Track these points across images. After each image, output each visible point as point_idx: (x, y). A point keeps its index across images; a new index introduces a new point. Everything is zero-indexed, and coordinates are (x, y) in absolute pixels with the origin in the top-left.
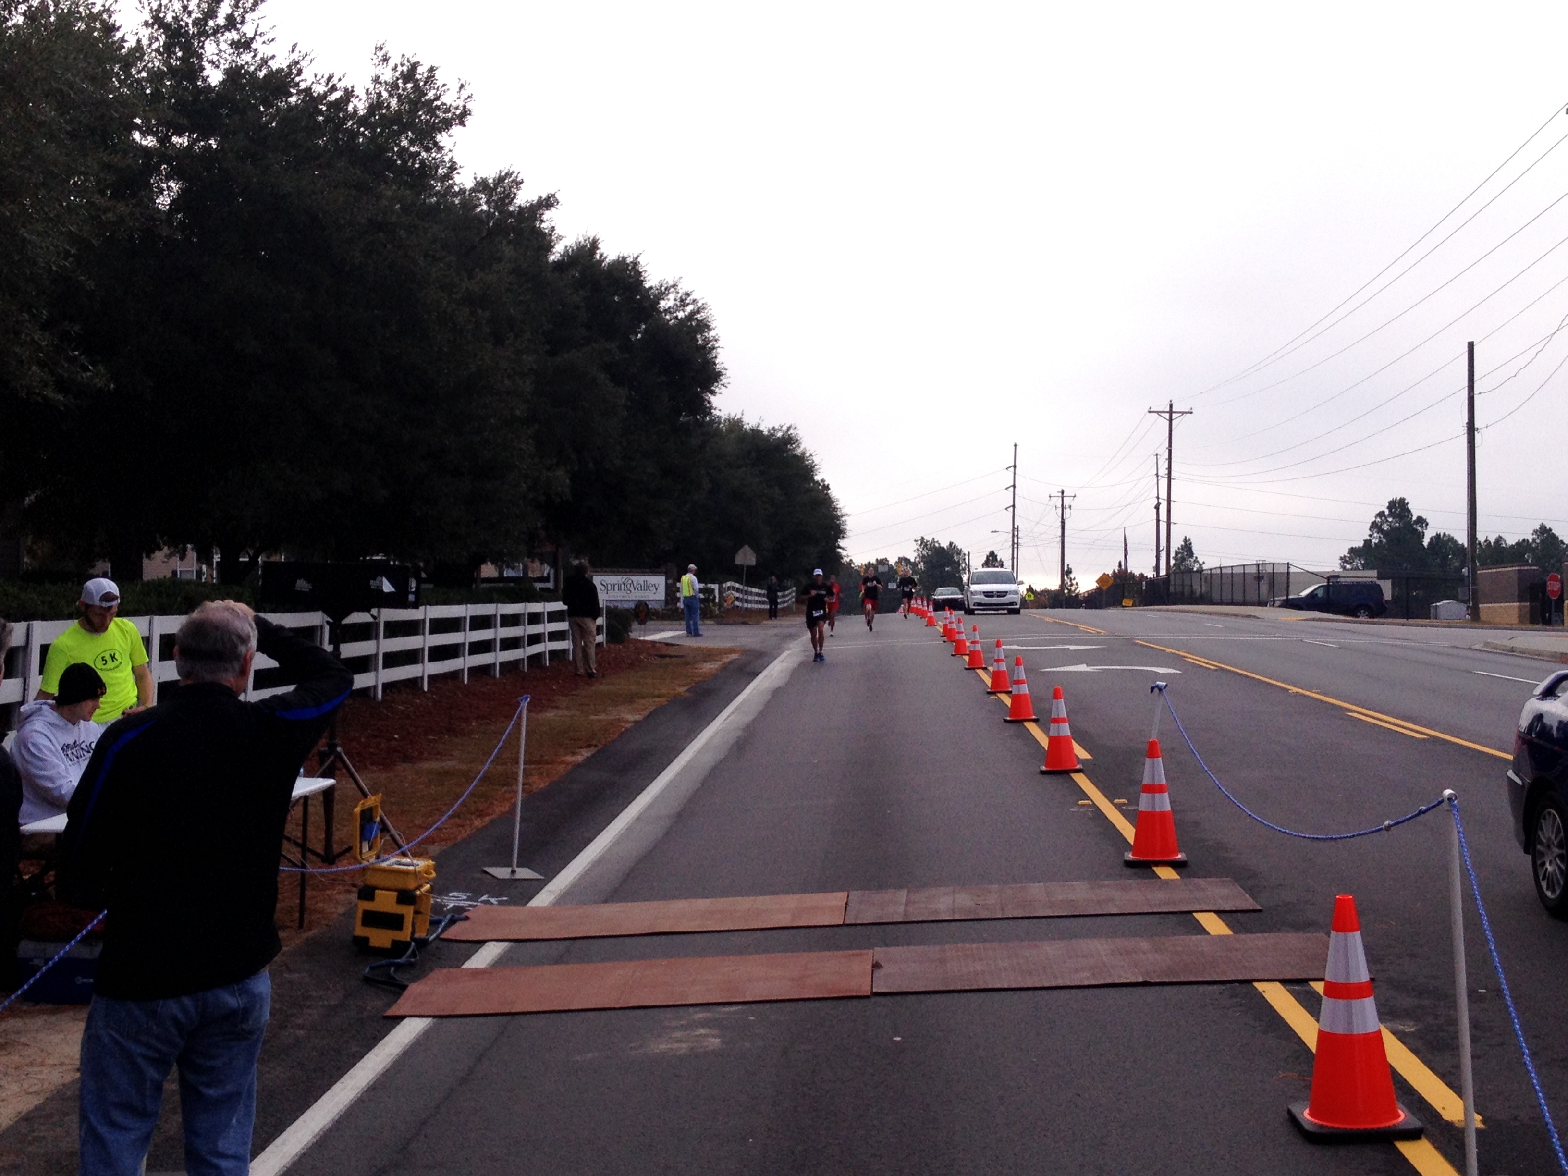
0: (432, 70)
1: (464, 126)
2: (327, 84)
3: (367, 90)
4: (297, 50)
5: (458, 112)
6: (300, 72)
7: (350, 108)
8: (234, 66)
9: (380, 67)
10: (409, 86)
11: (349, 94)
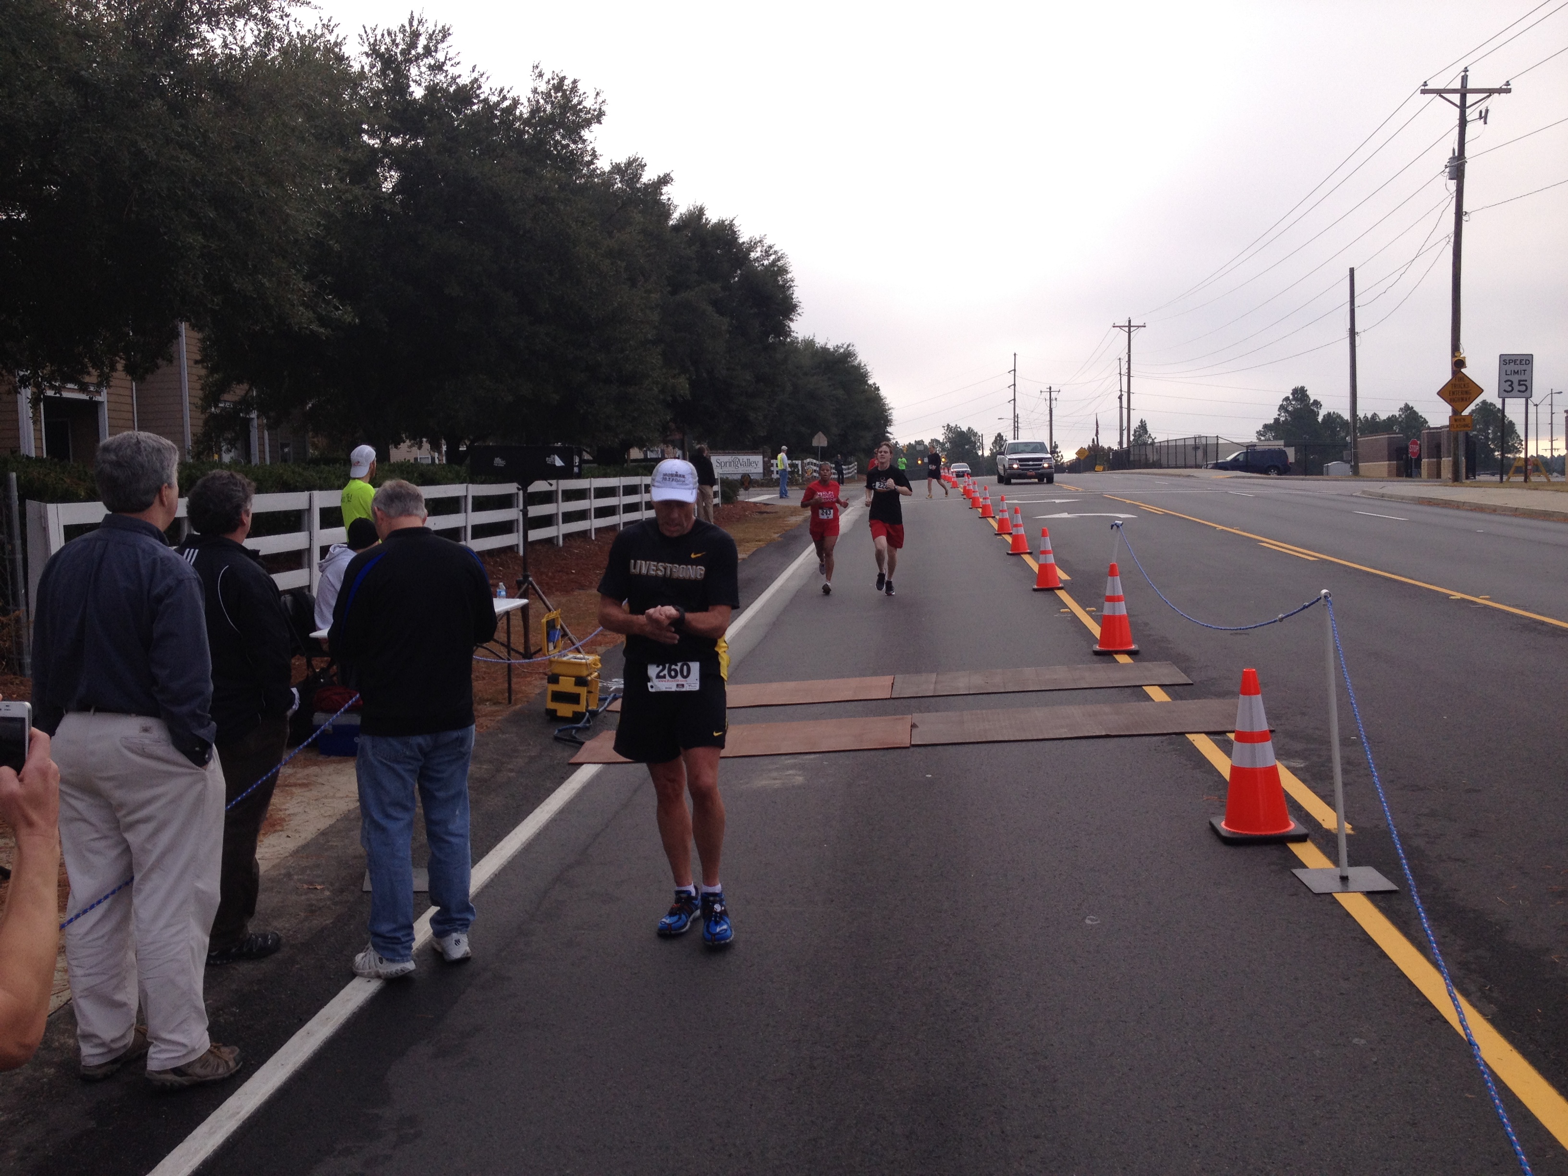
0: (575, 82)
1: (601, 123)
2: (500, 95)
3: (529, 99)
4: (477, 70)
5: (596, 113)
6: (479, 87)
7: (518, 113)
8: (432, 83)
9: (538, 80)
10: (559, 94)
11: (516, 102)
